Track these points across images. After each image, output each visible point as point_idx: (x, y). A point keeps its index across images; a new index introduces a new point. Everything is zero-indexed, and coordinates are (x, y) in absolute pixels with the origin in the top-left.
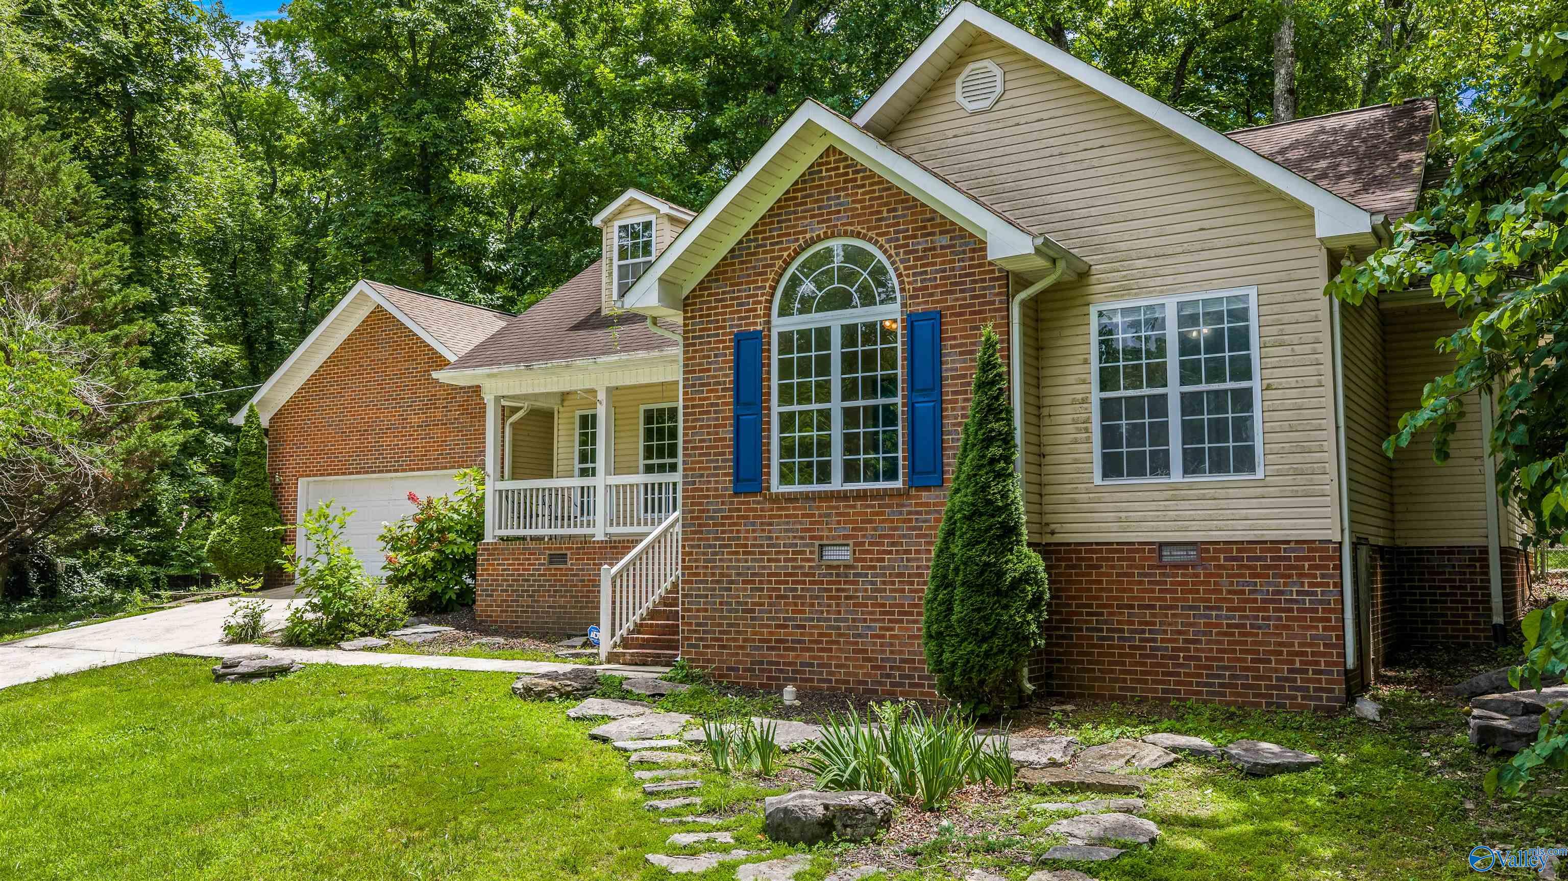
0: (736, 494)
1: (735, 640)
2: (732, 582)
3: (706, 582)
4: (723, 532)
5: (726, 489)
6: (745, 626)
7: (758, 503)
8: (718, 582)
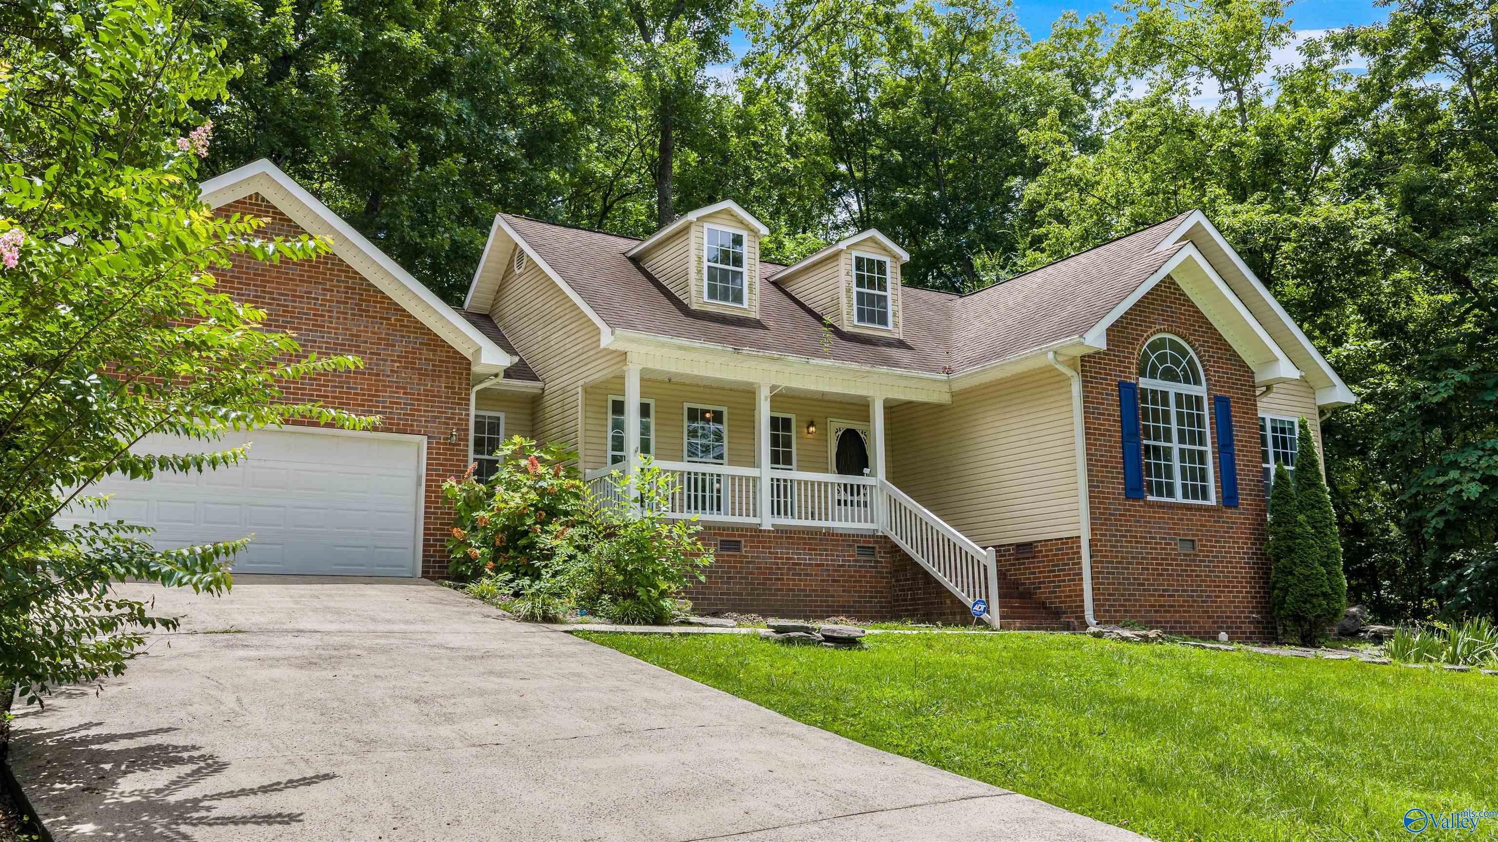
0: (1127, 498)
1: (1134, 606)
2: (1130, 563)
3: (1112, 562)
4: (1121, 526)
5: (1119, 494)
6: (1140, 595)
7: (1140, 506)
8: (1120, 563)
